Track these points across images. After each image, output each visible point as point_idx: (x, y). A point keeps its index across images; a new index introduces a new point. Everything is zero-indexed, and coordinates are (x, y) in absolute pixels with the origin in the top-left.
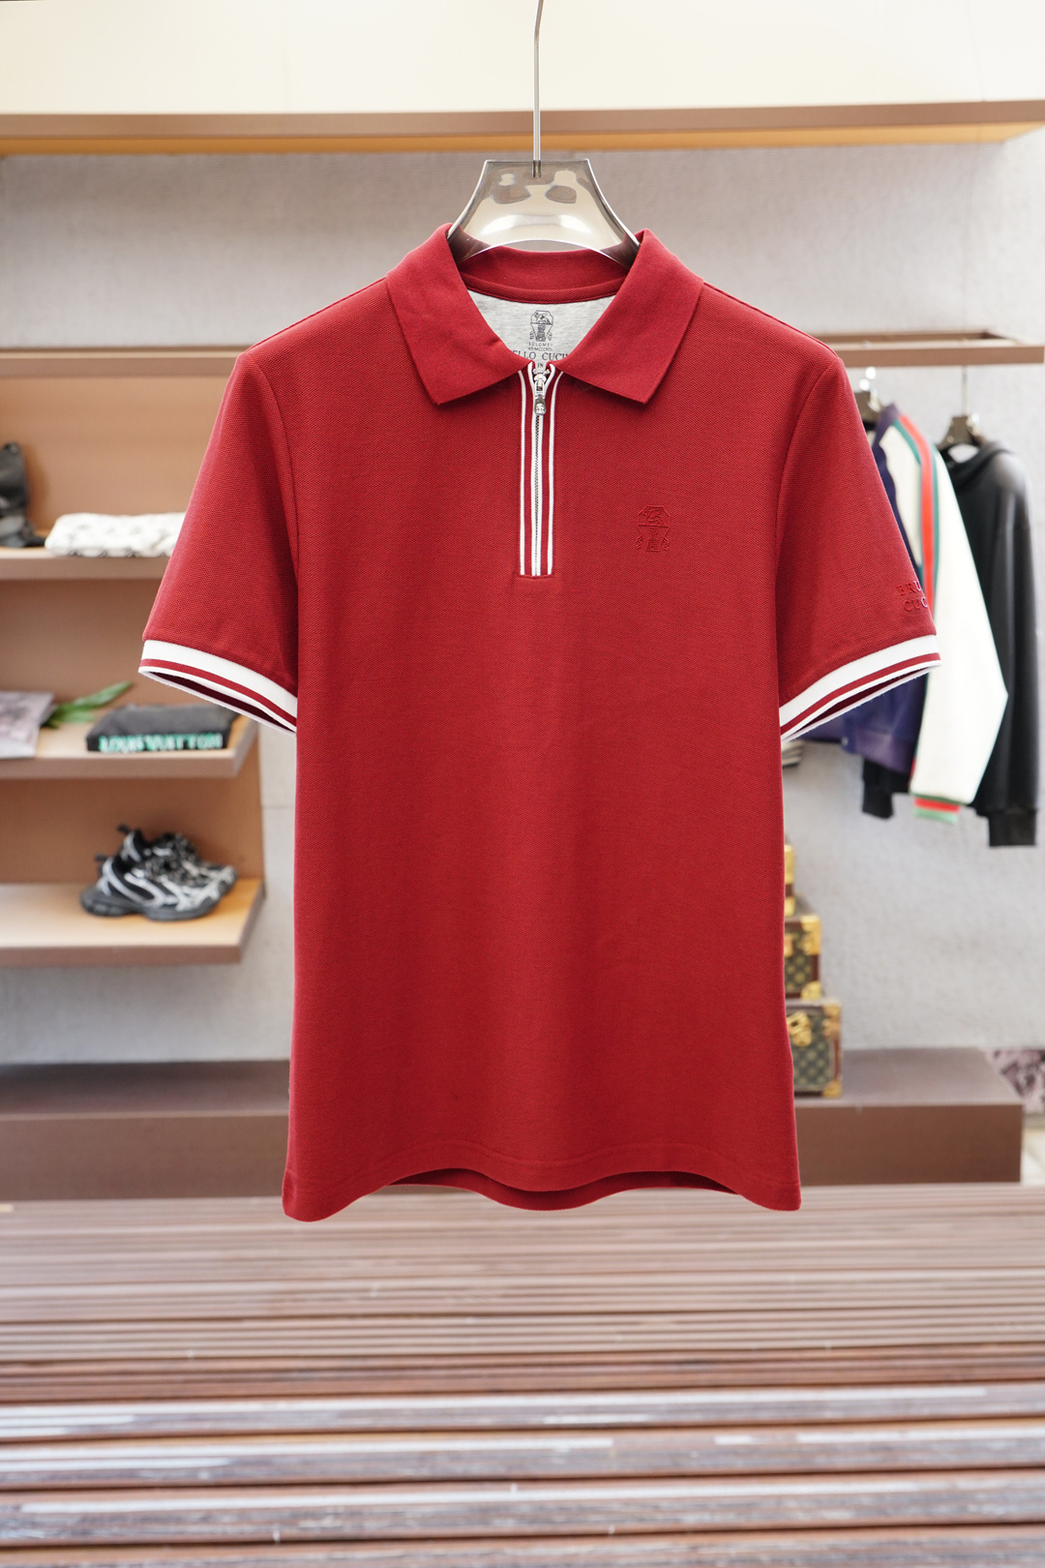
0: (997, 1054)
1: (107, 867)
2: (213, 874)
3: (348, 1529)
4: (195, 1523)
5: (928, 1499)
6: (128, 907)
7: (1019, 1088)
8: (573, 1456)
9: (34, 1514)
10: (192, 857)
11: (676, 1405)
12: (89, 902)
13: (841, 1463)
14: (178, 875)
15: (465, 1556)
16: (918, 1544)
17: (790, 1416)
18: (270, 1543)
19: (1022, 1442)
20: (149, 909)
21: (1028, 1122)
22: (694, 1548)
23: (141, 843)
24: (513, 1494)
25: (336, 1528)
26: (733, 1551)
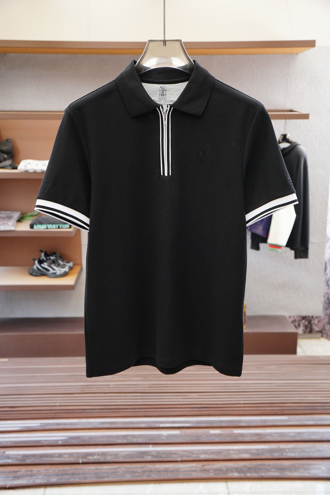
0: (290, 317)
1: (36, 262)
2: (67, 264)
3: (102, 460)
4: (56, 457)
5: (271, 451)
6: (42, 273)
7: (296, 327)
8: (168, 436)
9: (9, 455)
10: (61, 259)
11: (198, 421)
12: (31, 272)
13: (246, 439)
14: (57, 264)
15: (136, 468)
16: (269, 465)
17: (231, 424)
18: (78, 464)
19: (299, 433)
20: (48, 274)
21: (299, 337)
22: (203, 466)
23: (46, 255)
24: (150, 448)
25: (98, 459)
26: (215, 467)
